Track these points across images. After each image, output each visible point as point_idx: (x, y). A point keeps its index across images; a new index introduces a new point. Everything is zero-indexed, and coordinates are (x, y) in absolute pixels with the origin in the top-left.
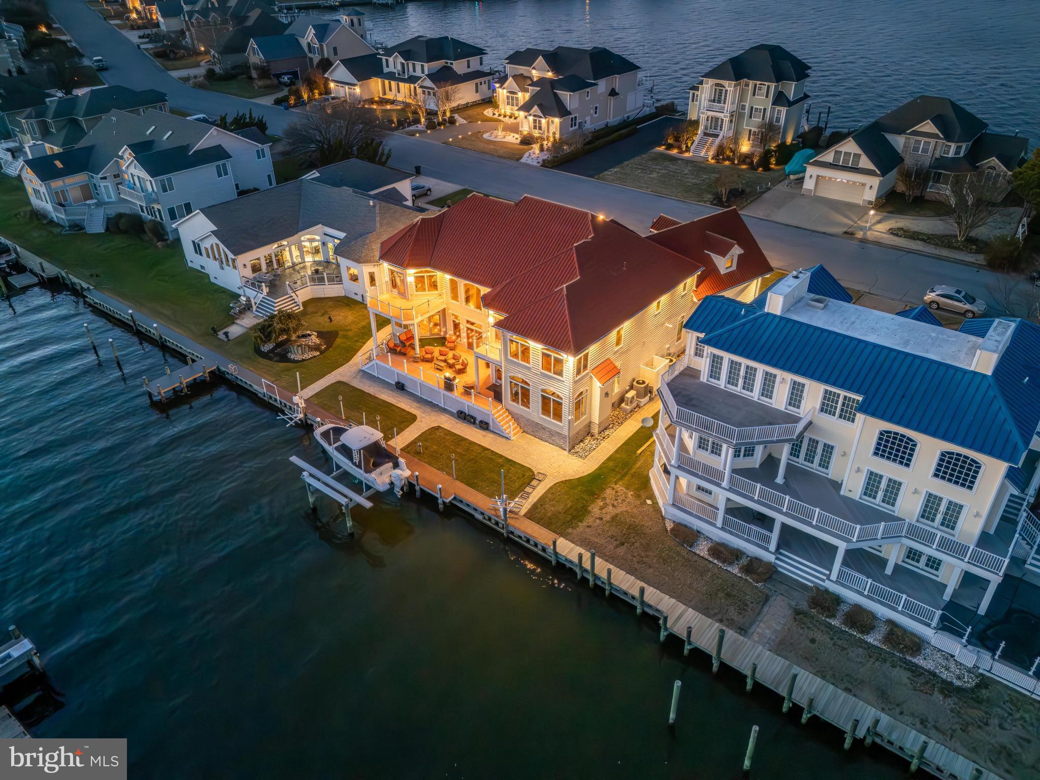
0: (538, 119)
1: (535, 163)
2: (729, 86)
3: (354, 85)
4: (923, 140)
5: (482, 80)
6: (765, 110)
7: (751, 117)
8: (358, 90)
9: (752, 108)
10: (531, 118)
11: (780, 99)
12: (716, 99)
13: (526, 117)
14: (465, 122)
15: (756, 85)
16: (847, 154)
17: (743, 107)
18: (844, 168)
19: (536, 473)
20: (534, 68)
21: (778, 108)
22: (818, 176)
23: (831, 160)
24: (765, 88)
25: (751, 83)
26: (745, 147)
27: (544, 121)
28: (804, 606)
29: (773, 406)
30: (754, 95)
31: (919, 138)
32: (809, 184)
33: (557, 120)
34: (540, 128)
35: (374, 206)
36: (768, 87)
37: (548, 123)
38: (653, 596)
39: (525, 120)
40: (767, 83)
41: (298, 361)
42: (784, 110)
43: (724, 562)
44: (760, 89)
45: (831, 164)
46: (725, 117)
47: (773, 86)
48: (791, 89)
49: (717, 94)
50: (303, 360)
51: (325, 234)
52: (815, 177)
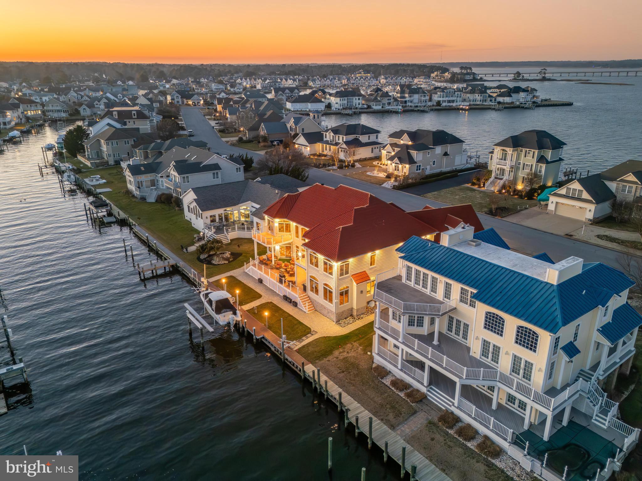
0: (397, 165)
1: (389, 187)
2: (510, 151)
3: (307, 146)
4: (628, 185)
5: (376, 146)
6: (532, 165)
7: (523, 169)
8: (309, 149)
9: (524, 164)
10: (394, 165)
11: (541, 159)
12: (503, 158)
13: (391, 164)
14: (360, 166)
15: (526, 151)
16: (574, 190)
17: (519, 164)
18: (573, 198)
19: (312, 330)
20: (402, 140)
21: (540, 164)
22: (557, 203)
23: (565, 194)
24: (532, 153)
25: (524, 150)
26: (520, 187)
27: (400, 166)
28: (436, 420)
29: (437, 298)
30: (525, 156)
31: (626, 184)
32: (551, 207)
33: (407, 166)
34: (398, 170)
35: (277, 194)
36: (534, 152)
37: (403, 167)
38: (347, 399)
39: (390, 166)
40: (533, 150)
41: (216, 265)
42: (544, 166)
43: (397, 389)
44: (529, 153)
45: (564, 195)
46: (507, 168)
47: (536, 152)
48: (549, 154)
49: (504, 155)
50: (218, 265)
51: (252, 207)
52: (555, 203)
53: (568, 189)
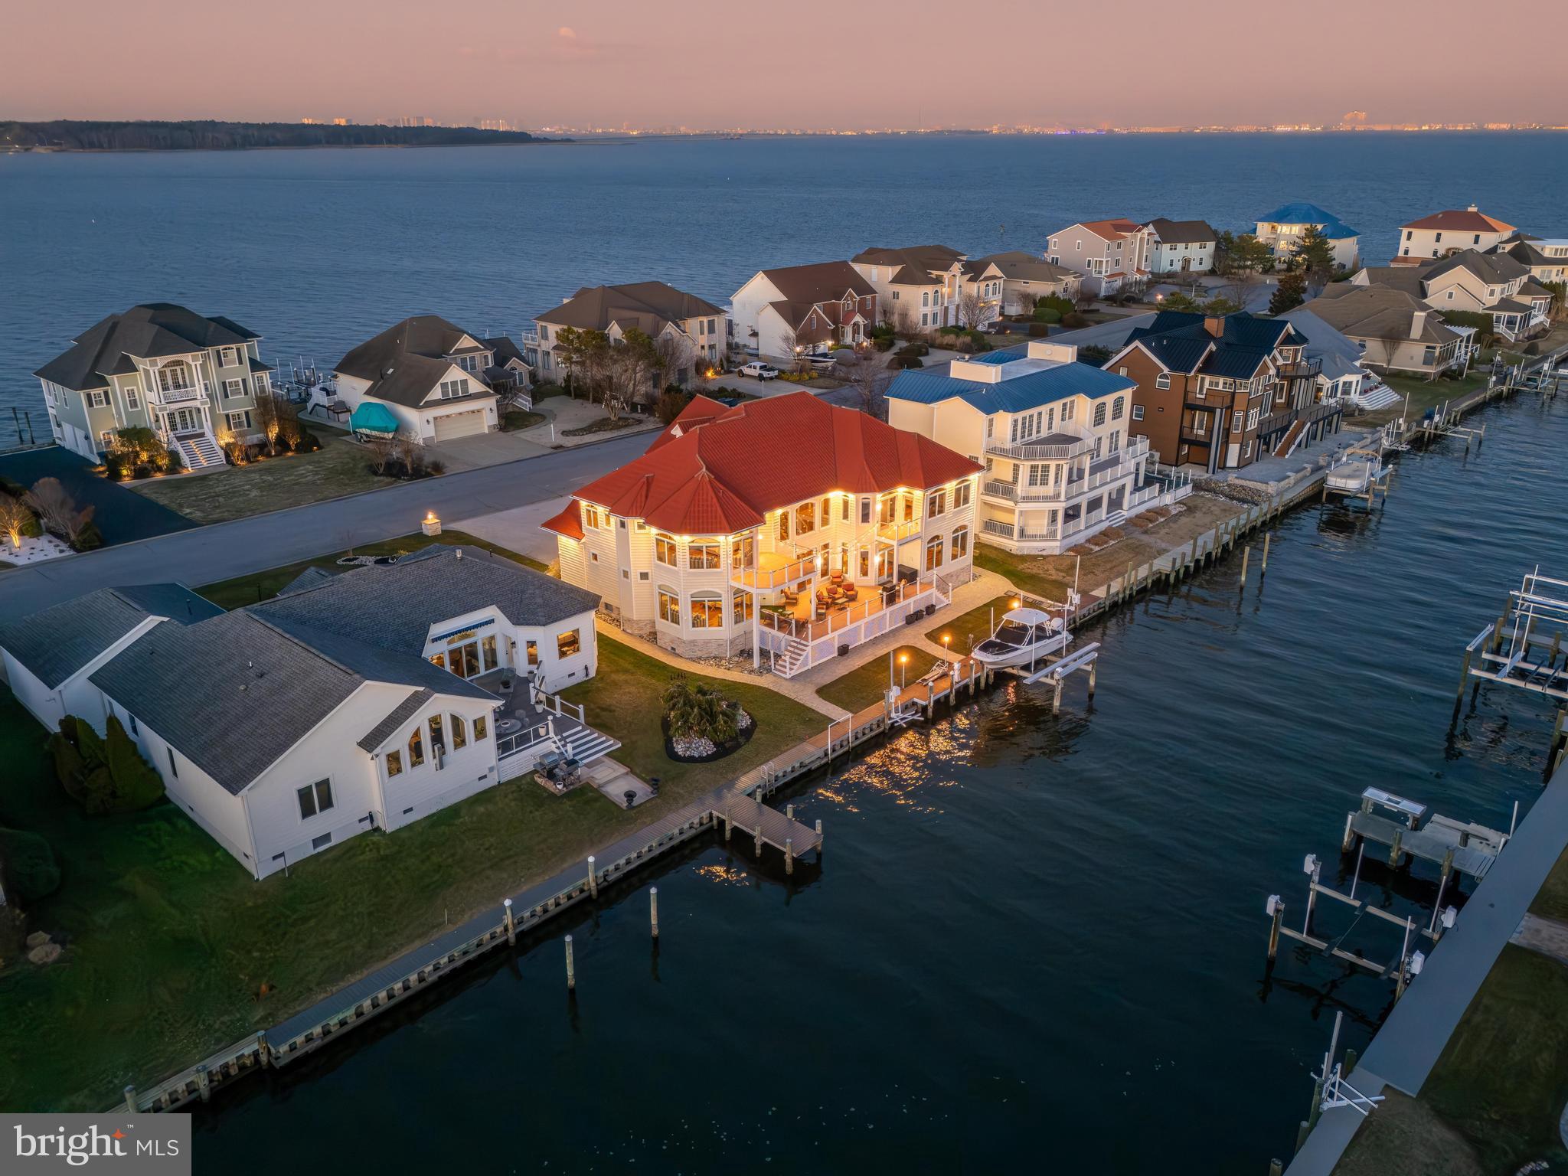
2: (193, 359)
4: (468, 356)
6: (244, 381)
7: (226, 396)
12: (170, 385)
15: (218, 352)
16: (454, 383)
17: (206, 387)
18: (457, 400)
22: (435, 419)
23: (440, 396)
24: (233, 354)
25: (210, 351)
30: (221, 365)
31: (463, 356)
32: (425, 432)
36: (238, 350)
40: (233, 346)
44: (226, 354)
45: (441, 400)
49: (168, 377)
52: (431, 420)
53: (444, 386)
